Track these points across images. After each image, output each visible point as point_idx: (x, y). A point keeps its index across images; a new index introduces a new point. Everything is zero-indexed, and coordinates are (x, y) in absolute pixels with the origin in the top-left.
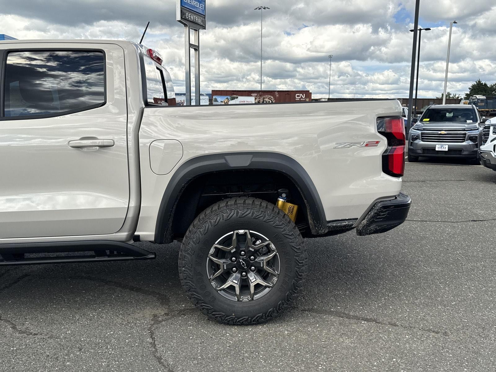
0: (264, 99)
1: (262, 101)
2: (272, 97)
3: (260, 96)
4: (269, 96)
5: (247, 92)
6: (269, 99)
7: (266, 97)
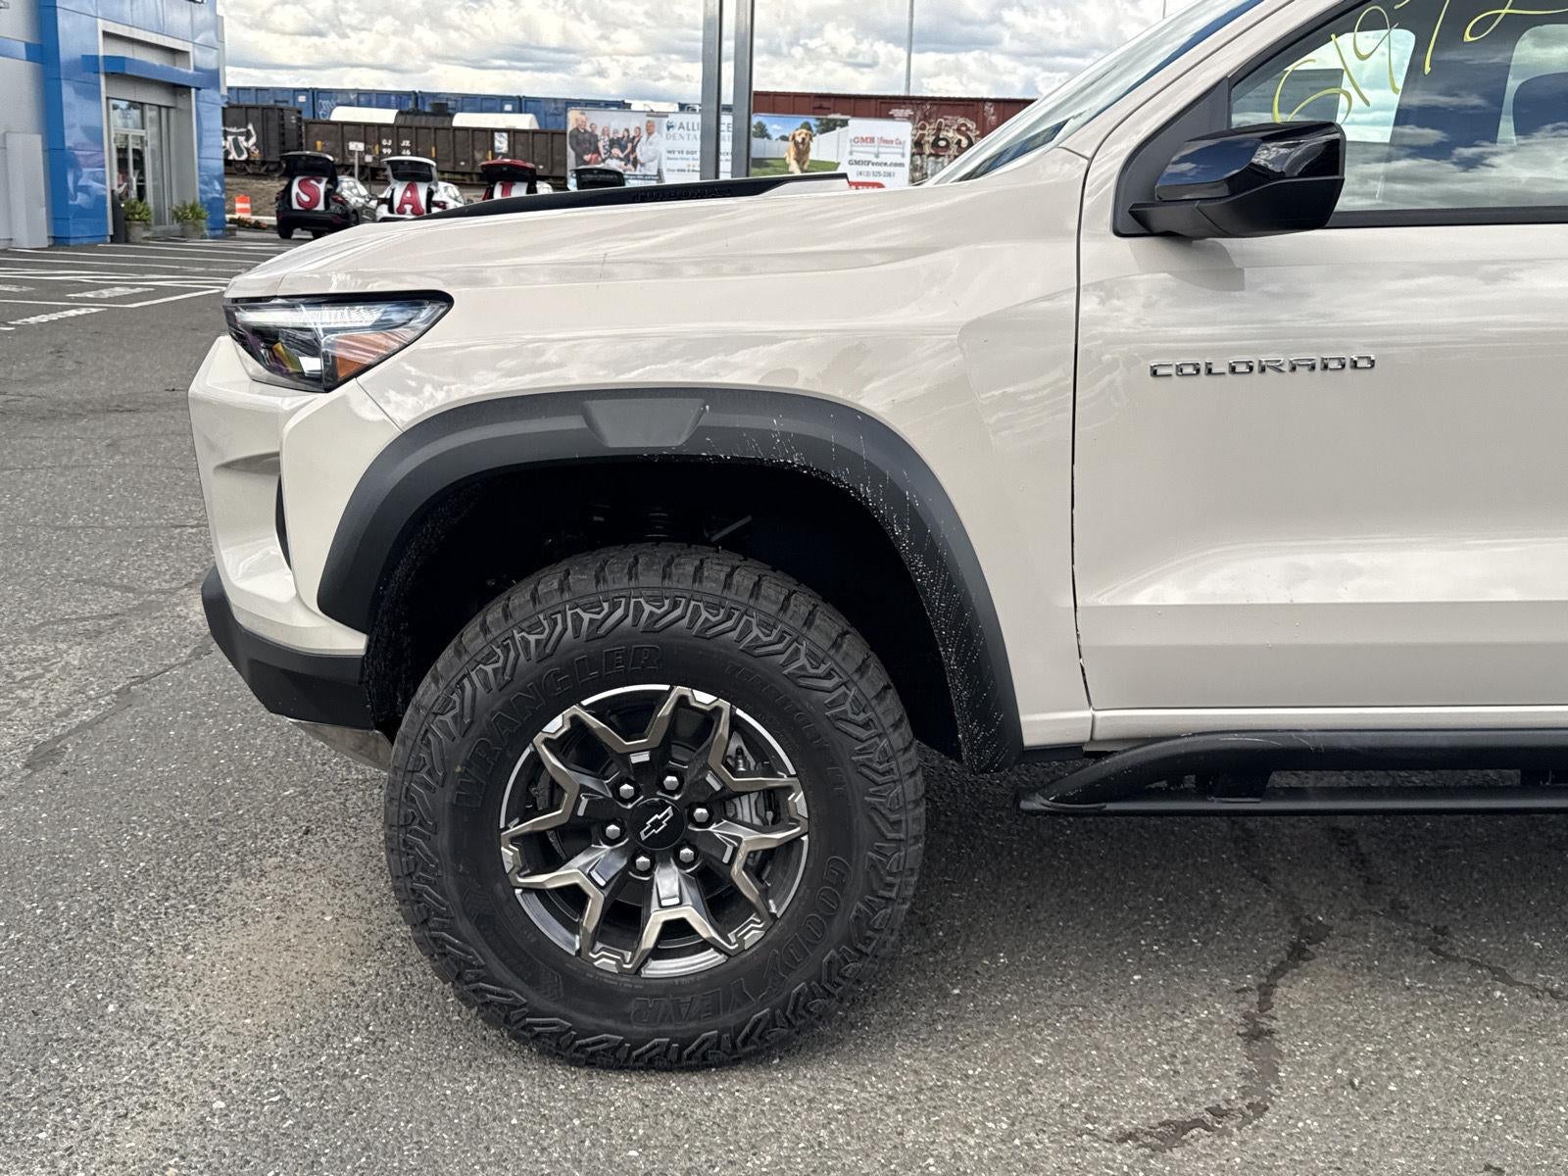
0: (939, 130)
1: (931, 139)
2: (971, 125)
3: (926, 118)
4: (961, 121)
5: (873, 102)
6: (958, 130)
7: (948, 122)
